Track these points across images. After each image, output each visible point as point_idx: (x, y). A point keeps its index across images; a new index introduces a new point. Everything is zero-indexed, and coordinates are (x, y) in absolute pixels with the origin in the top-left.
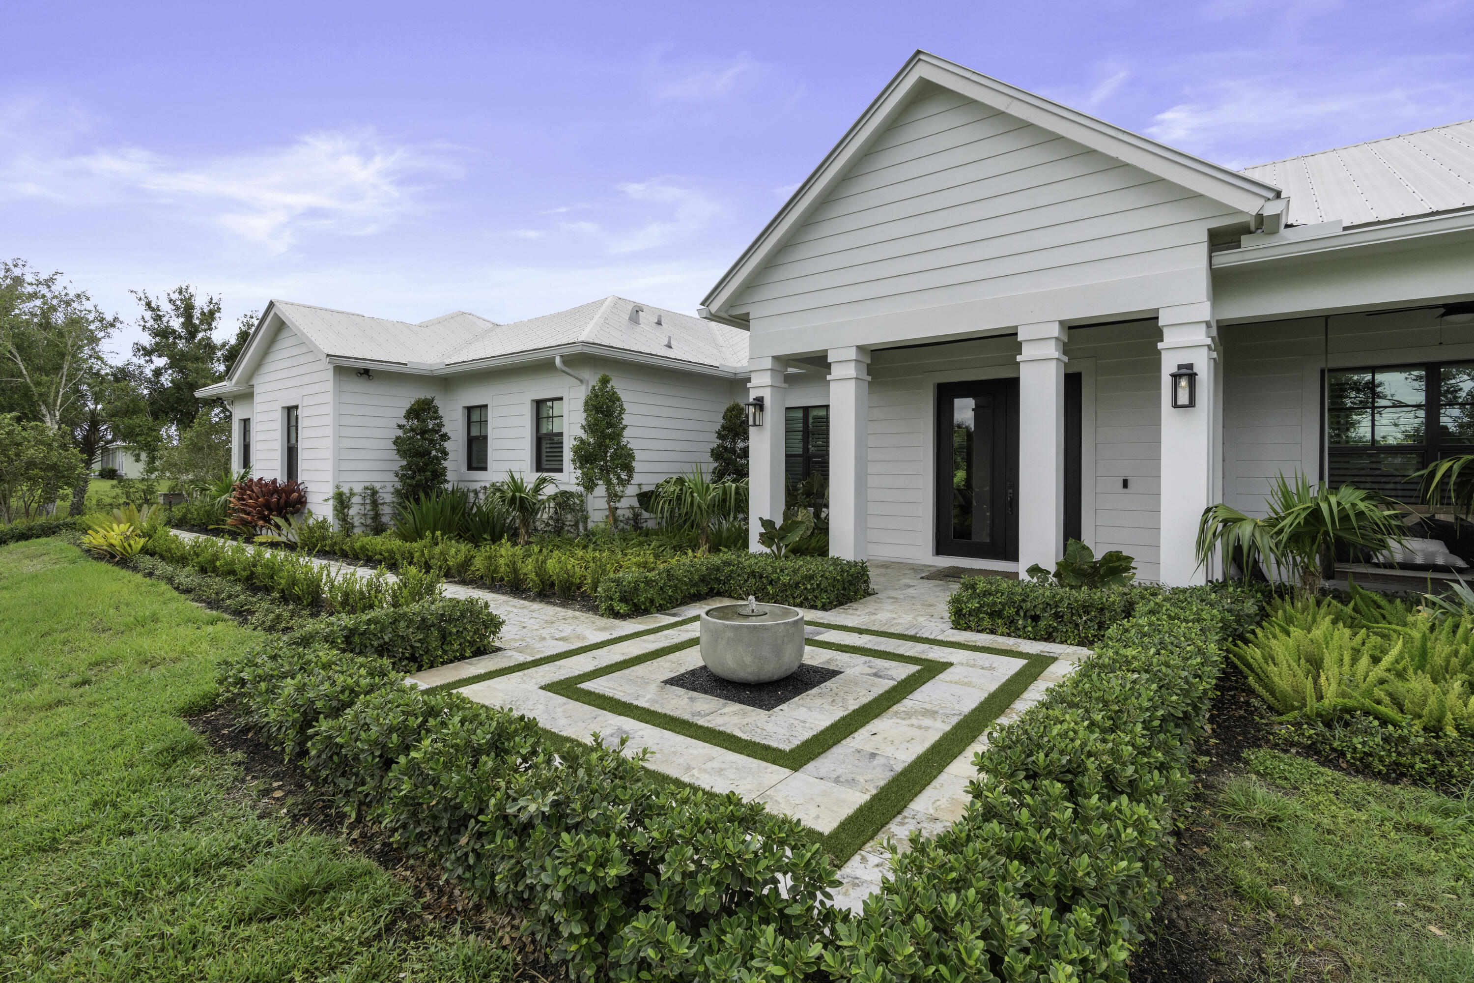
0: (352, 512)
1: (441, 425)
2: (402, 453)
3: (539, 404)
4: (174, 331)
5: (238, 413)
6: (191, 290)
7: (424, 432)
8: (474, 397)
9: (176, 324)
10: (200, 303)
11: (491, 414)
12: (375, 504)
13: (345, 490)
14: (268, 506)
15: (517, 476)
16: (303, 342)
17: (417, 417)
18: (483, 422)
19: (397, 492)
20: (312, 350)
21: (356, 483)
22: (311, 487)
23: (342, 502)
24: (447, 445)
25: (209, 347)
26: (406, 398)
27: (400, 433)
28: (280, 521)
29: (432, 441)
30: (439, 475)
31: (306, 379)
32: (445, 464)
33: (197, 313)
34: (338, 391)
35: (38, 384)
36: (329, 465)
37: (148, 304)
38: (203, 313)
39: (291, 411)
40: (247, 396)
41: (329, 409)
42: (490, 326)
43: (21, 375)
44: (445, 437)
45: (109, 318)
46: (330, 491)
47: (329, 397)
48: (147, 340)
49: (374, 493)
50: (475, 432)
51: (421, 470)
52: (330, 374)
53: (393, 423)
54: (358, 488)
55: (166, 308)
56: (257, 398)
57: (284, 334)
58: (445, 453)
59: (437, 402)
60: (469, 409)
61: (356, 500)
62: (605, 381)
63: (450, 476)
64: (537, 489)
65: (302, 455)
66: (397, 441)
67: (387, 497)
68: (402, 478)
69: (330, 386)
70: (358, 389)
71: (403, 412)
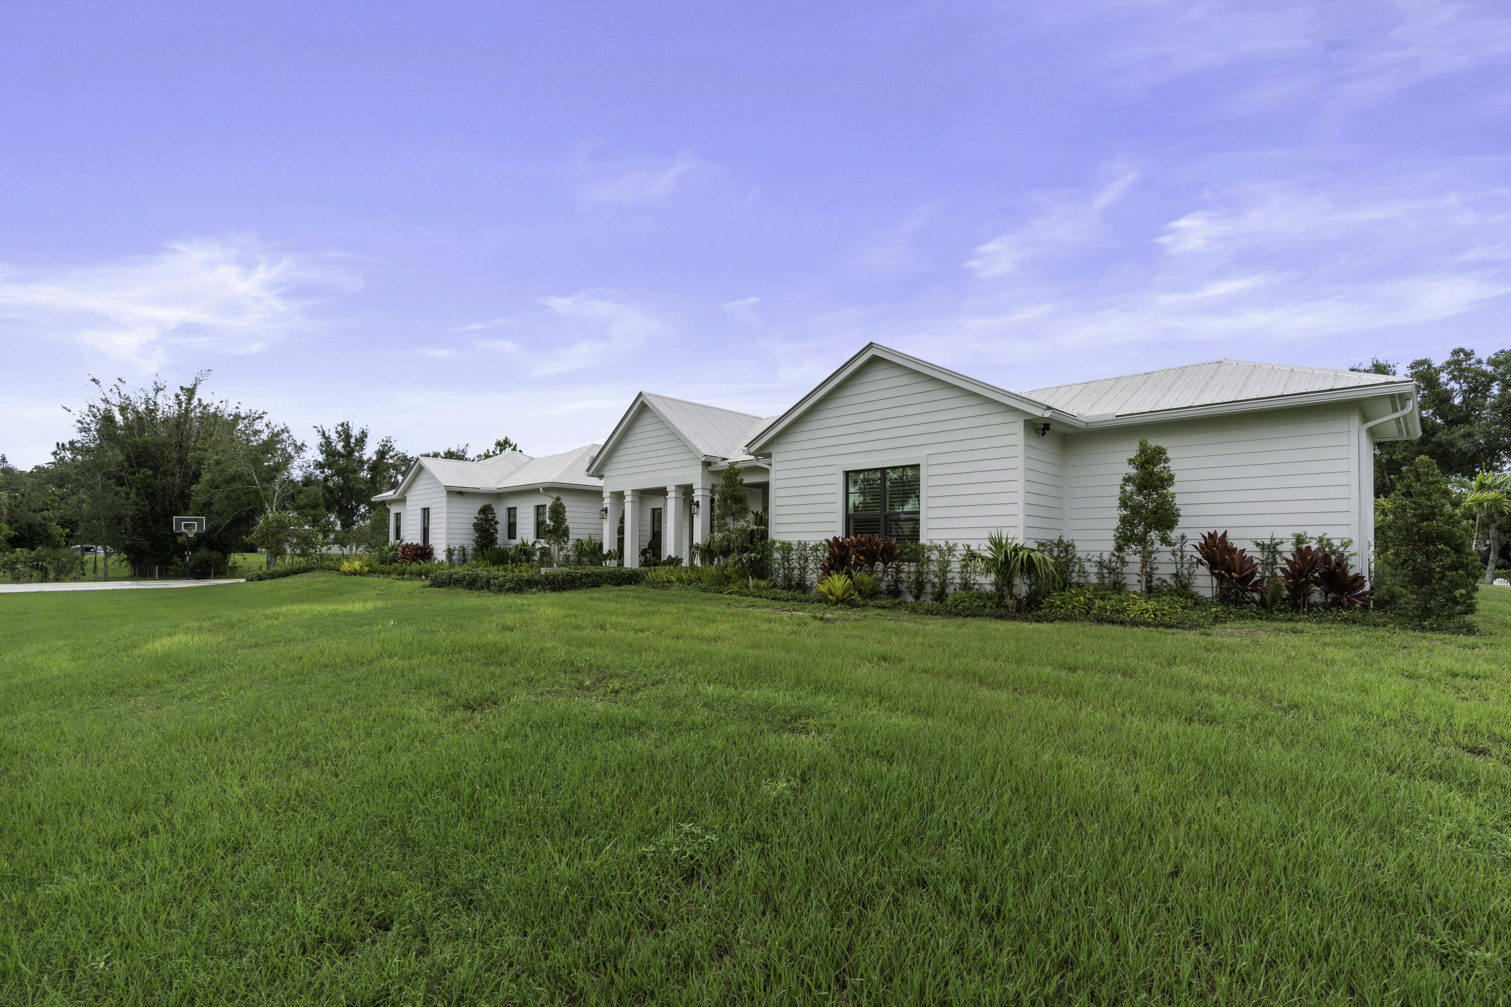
0: (454, 558)
1: (495, 517)
2: (476, 530)
3: (538, 507)
4: (339, 453)
5: (393, 510)
6: (350, 425)
7: (486, 520)
8: (511, 503)
9: (340, 447)
10: (355, 432)
11: (518, 511)
12: (464, 554)
13: (452, 547)
14: (416, 555)
15: (525, 541)
16: (432, 477)
17: (484, 513)
18: (515, 516)
19: (474, 549)
20: (436, 481)
21: (456, 544)
22: (435, 547)
23: (450, 553)
24: (498, 527)
25: (361, 462)
26: (478, 505)
27: (476, 521)
28: (421, 561)
29: (491, 525)
30: (493, 541)
31: (433, 495)
32: (497, 536)
33: (353, 440)
34: (449, 502)
35: (264, 489)
36: (444, 536)
37: (324, 434)
38: (356, 440)
39: (426, 512)
40: (402, 500)
41: (444, 510)
42: (528, 459)
43: (255, 484)
44: (497, 523)
45: (299, 444)
46: (444, 548)
47: (444, 504)
48: (321, 458)
49: (464, 549)
50: (512, 521)
51: (486, 538)
52: (445, 494)
53: (473, 516)
54: (457, 547)
55: (334, 436)
56: (408, 503)
57: (423, 472)
58: (496, 530)
59: (493, 506)
60: (509, 509)
61: (456, 552)
62: (558, 499)
63: (499, 542)
64: (533, 545)
65: (431, 531)
66: (475, 525)
67: (470, 551)
68: (477, 542)
69: (445, 499)
70: (458, 500)
71: (477, 511)
